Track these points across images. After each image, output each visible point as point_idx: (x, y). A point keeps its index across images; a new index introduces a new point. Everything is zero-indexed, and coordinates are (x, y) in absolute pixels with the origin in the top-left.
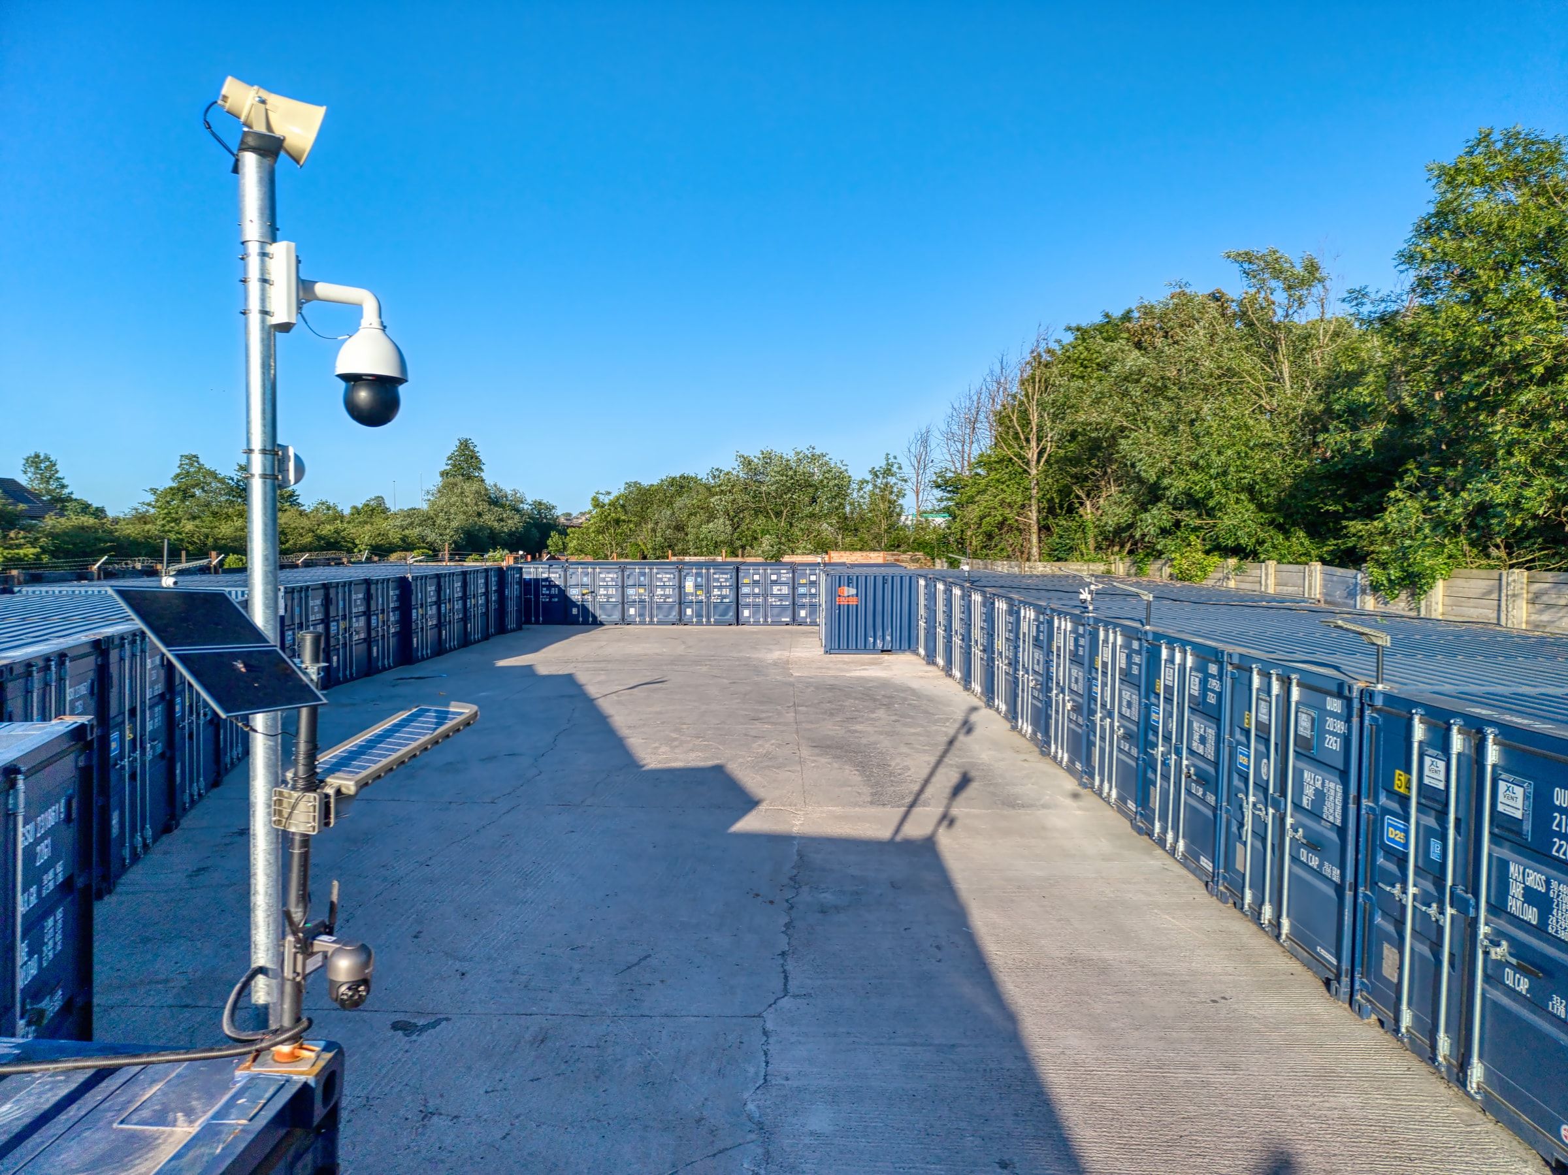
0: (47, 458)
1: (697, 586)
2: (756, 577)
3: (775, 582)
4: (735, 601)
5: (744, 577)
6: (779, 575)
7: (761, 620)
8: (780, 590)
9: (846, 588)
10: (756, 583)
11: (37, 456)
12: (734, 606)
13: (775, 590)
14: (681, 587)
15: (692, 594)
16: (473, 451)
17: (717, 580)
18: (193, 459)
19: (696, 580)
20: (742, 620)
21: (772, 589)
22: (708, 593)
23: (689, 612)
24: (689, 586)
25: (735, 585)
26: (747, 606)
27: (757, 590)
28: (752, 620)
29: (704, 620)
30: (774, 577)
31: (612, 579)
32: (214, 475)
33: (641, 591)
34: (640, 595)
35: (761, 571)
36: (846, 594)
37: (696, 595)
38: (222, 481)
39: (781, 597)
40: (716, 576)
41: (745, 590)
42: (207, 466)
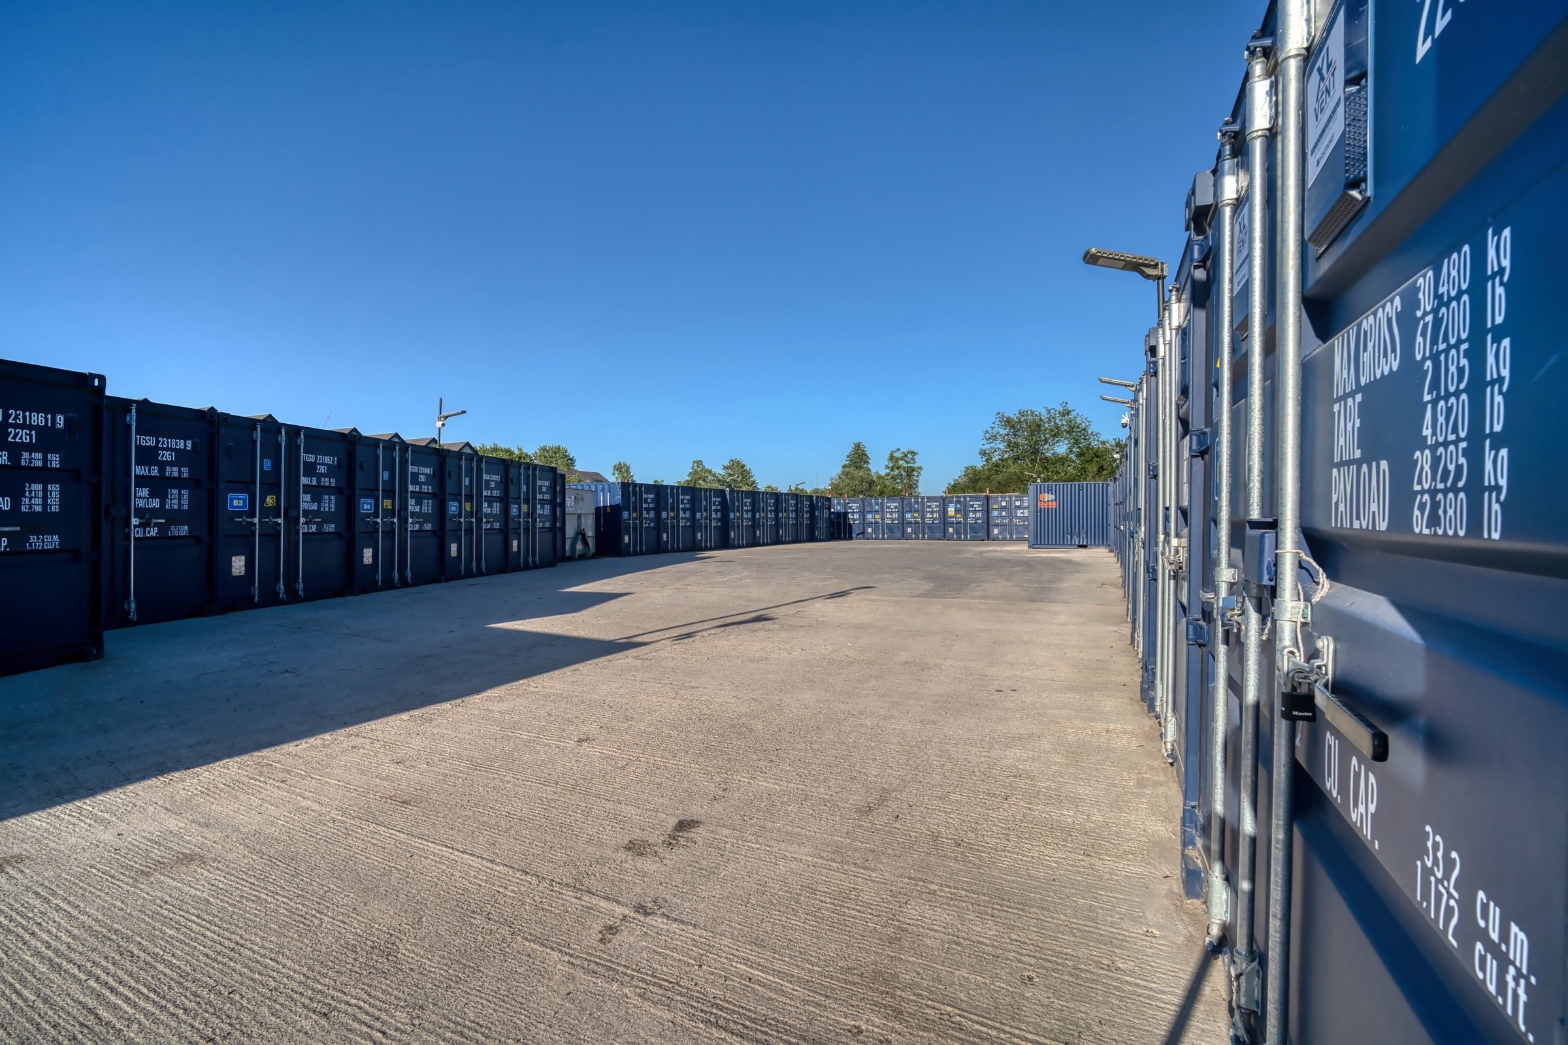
0: (625, 465)
1: (957, 511)
2: (1004, 504)
3: (1019, 507)
4: (986, 522)
5: (994, 504)
6: (1022, 501)
7: (1008, 536)
8: (1023, 513)
9: (1046, 495)
10: (1003, 507)
11: (620, 464)
12: (986, 526)
13: (1019, 513)
14: (945, 512)
15: (953, 517)
16: (863, 451)
17: (972, 506)
18: (699, 463)
19: (956, 506)
20: (991, 536)
21: (1016, 513)
22: (966, 517)
23: (951, 530)
24: (951, 510)
25: (986, 509)
26: (997, 525)
27: (1004, 514)
28: (1000, 536)
29: (963, 536)
30: (1018, 503)
31: (896, 507)
32: (710, 472)
33: (916, 515)
34: (915, 518)
35: (1007, 499)
36: (1046, 500)
37: (957, 518)
38: (714, 475)
39: (1024, 519)
40: (971, 503)
41: (996, 513)
42: (707, 467)
